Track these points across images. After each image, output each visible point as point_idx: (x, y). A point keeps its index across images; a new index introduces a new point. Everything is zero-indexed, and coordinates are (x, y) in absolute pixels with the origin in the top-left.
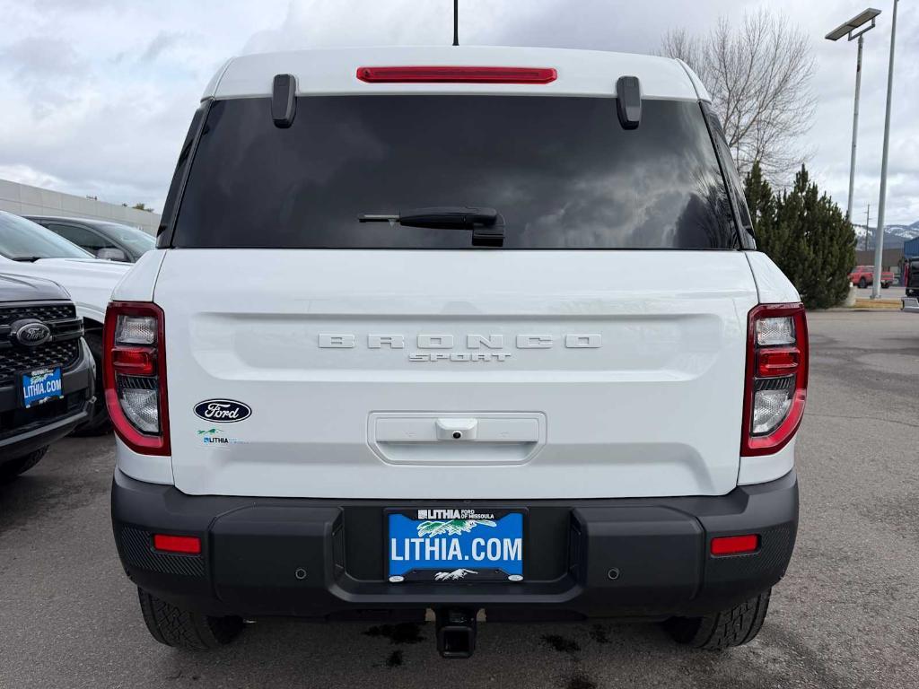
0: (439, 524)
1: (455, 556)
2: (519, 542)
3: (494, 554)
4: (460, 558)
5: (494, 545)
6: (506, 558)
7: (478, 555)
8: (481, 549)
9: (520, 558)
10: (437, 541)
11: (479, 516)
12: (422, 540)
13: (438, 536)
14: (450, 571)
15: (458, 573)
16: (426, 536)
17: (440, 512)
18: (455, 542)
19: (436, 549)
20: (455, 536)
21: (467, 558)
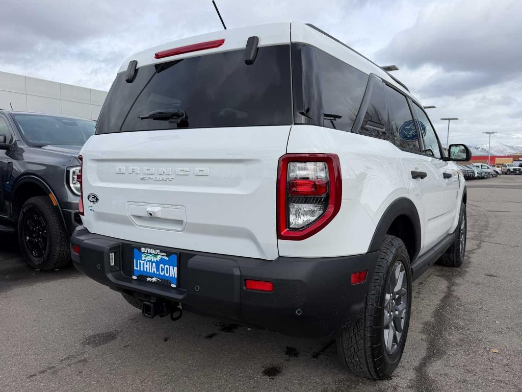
0: (149, 256)
1: (154, 271)
2: (176, 268)
3: (167, 273)
4: (156, 272)
5: (167, 268)
6: (171, 276)
7: (162, 272)
8: (163, 270)
9: (176, 277)
10: (148, 263)
11: (162, 254)
12: (143, 262)
13: (148, 261)
14: (152, 278)
15: (154, 279)
16: (145, 260)
17: (149, 249)
18: (154, 264)
19: (148, 266)
20: (154, 262)
21: (158, 273)
